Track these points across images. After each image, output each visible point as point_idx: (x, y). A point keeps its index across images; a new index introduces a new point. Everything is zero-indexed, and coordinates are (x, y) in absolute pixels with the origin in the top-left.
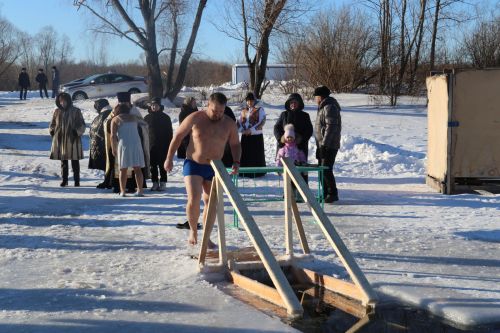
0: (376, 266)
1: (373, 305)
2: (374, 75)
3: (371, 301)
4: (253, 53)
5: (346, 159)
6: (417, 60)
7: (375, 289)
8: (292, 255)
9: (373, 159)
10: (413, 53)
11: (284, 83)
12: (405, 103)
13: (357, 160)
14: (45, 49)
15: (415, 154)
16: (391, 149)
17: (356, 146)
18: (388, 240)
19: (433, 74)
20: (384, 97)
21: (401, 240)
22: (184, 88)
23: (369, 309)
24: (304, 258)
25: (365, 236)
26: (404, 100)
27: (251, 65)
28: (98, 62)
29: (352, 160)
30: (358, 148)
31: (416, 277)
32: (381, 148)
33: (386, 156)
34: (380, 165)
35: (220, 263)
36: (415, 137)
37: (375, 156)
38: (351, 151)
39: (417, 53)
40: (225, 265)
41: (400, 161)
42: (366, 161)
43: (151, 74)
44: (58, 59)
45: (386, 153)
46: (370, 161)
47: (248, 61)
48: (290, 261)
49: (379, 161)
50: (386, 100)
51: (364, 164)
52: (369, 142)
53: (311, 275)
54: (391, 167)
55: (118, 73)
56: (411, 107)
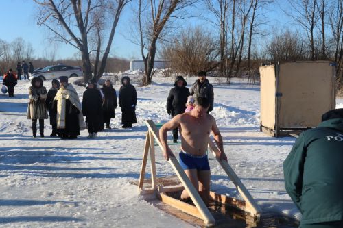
1: (259, 216)
2: (216, 65)
3: (258, 213)
4: (146, 53)
9: (226, 116)
11: (163, 70)
12: (236, 82)
15: (249, 112)
16: (237, 110)
18: (252, 169)
20: (223, 78)
21: (260, 168)
22: (104, 74)
25: (237, 166)
26: (234, 80)
27: (145, 60)
28: (49, 58)
31: (279, 194)
32: (230, 109)
33: (233, 114)
34: (230, 119)
35: (152, 188)
41: (242, 117)
42: (222, 117)
43: (85, 65)
45: (233, 112)
47: (144, 57)
49: (231, 117)
50: (225, 80)
51: (220, 119)
52: (223, 106)
53: (212, 194)
54: (236, 120)
55: (64, 64)
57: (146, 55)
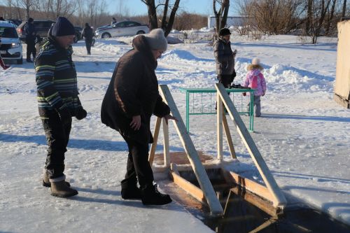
0: (289, 169)
1: (282, 207)
2: (302, 22)
3: (280, 204)
5: (277, 81)
6: (332, 12)
7: (286, 191)
8: (221, 160)
9: (296, 81)
10: (330, 7)
11: (240, 28)
13: (285, 82)
14: (91, 5)
15: (327, 78)
16: (309, 74)
17: (284, 72)
18: (301, 147)
19: (343, 20)
20: (308, 37)
21: (311, 146)
22: (173, 31)
23: (278, 210)
24: (232, 162)
25: (283, 142)
26: (322, 40)
27: (218, 15)
29: (281, 82)
30: (286, 73)
31: (320, 180)
32: (303, 73)
33: (305, 79)
34: (301, 85)
35: (165, 165)
36: (328, 65)
37: (297, 79)
38: (281, 75)
39: (333, 7)
40: (168, 167)
41: (315, 83)
42: (291, 82)
43: (151, 21)
44: (99, 12)
45: (306, 77)
46: (294, 83)
47: (215, 12)
48: (220, 164)
49: (302, 83)
50: (309, 39)
51: (289, 85)
52: (294, 69)
53: (235, 177)
54: (308, 87)
55: (130, 20)
56: (327, 44)
57: (218, 10)
